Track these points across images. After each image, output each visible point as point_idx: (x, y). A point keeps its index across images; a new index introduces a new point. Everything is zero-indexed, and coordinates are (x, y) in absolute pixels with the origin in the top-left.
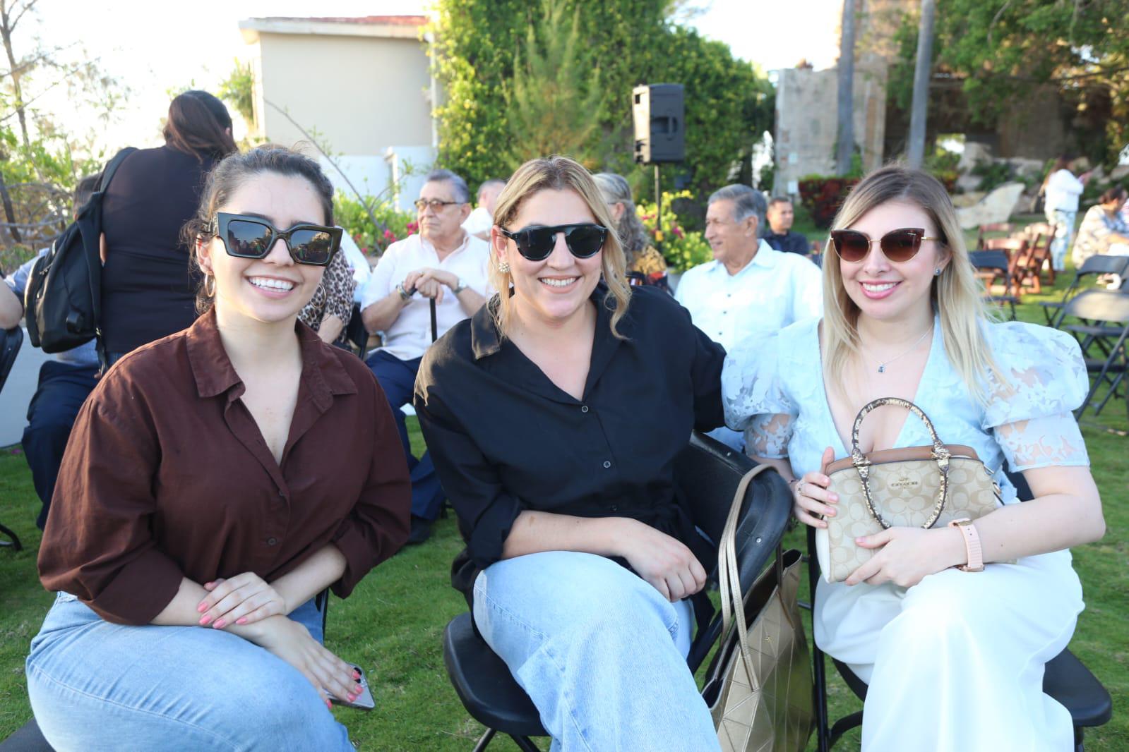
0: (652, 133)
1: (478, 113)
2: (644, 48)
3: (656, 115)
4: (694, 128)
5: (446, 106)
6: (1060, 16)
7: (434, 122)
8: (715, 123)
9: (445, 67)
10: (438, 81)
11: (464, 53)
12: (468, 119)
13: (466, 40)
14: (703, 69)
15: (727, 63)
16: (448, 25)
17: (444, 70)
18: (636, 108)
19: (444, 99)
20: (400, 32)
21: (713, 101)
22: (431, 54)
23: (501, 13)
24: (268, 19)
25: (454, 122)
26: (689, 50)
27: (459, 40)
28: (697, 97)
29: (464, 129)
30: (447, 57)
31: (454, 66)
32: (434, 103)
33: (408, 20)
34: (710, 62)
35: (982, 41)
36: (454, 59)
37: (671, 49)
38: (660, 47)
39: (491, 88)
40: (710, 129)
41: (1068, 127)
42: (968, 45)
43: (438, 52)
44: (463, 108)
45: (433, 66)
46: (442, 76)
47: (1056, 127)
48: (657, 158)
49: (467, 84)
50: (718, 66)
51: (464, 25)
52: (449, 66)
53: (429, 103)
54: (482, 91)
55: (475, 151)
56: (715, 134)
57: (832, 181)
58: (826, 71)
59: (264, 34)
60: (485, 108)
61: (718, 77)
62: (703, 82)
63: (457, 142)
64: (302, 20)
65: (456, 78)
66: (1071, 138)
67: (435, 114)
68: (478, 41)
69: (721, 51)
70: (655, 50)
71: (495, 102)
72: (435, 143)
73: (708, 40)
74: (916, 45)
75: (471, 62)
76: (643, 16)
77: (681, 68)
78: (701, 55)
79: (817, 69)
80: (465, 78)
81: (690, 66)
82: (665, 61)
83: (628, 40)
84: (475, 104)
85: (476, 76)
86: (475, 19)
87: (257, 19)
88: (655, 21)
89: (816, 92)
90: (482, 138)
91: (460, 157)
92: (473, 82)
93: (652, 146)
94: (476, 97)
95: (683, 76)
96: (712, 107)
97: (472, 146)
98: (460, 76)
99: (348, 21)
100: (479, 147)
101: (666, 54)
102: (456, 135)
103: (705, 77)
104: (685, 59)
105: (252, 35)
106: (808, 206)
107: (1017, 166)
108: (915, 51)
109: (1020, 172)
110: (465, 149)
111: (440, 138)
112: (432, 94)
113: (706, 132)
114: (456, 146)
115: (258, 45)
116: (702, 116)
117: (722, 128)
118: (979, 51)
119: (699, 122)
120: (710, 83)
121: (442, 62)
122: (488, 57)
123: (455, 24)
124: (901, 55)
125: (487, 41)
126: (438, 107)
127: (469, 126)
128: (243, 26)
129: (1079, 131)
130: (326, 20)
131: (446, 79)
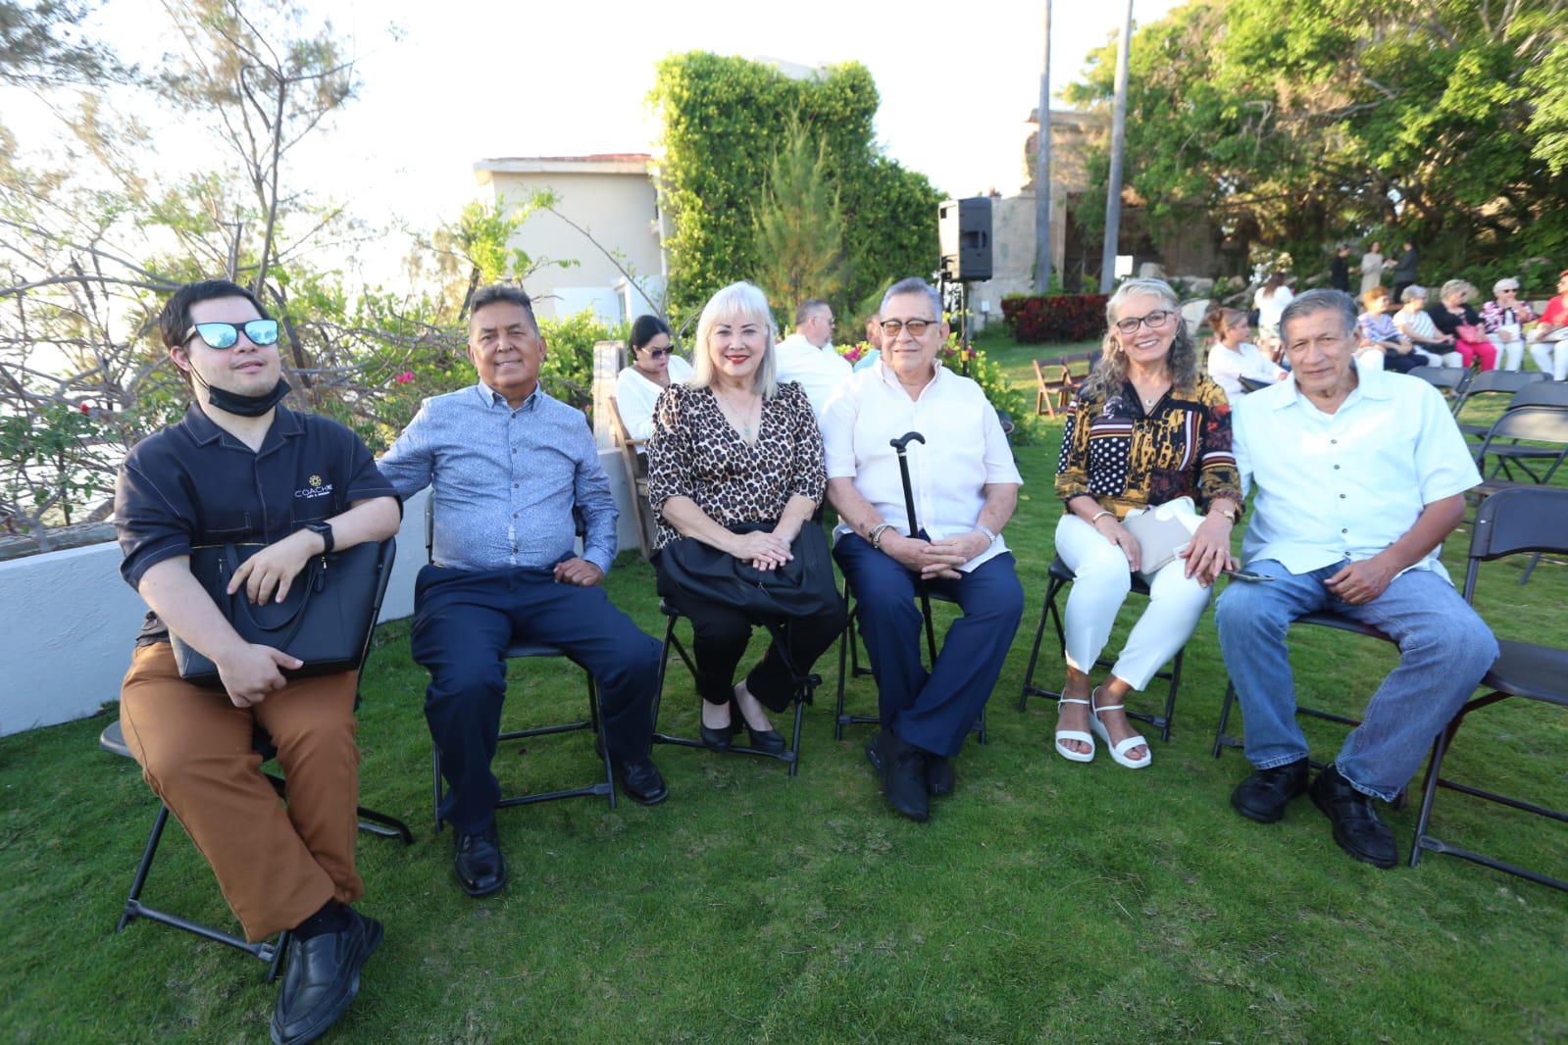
0: (962, 249)
1: (706, 242)
2: (852, 179)
3: (967, 230)
4: (898, 253)
5: (675, 237)
6: (1244, 145)
7: (663, 252)
8: (916, 248)
9: (674, 200)
10: (664, 212)
11: (691, 185)
12: (697, 249)
13: (694, 173)
14: (905, 198)
15: (927, 192)
16: (675, 158)
17: (672, 203)
18: (942, 222)
19: (673, 231)
20: (625, 168)
21: (915, 228)
22: (659, 187)
23: (723, 147)
24: (501, 160)
25: (683, 252)
26: (893, 179)
27: (686, 173)
28: (900, 224)
29: (693, 257)
30: (675, 190)
31: (682, 199)
32: (662, 235)
33: (630, 157)
34: (912, 191)
35: (1170, 168)
36: (681, 192)
37: (877, 180)
38: (866, 178)
39: (718, 218)
40: (912, 254)
41: (1218, 250)
42: (1158, 173)
43: (666, 184)
44: (691, 237)
45: (660, 198)
46: (670, 208)
47: (1208, 249)
48: (967, 274)
49: (695, 215)
50: (919, 195)
51: (689, 159)
52: (677, 198)
53: (657, 236)
54: (710, 221)
55: (704, 278)
56: (917, 258)
57: (1034, 299)
58: (1013, 198)
59: (496, 174)
60: (712, 237)
61: (919, 204)
62: (905, 209)
63: (687, 269)
64: (532, 159)
65: (684, 210)
66: (1221, 259)
67: (663, 244)
68: (703, 173)
69: (919, 180)
70: (862, 180)
71: (720, 232)
72: (664, 273)
73: (908, 171)
74: (1107, 173)
75: (698, 193)
76: (850, 149)
77: (887, 197)
78: (903, 185)
79: (1004, 197)
80: (693, 209)
81: (894, 195)
82: (872, 190)
83: (839, 171)
84: (702, 234)
85: (703, 207)
86: (700, 153)
87: (491, 160)
88: (860, 153)
89: (1004, 219)
90: (710, 265)
91: (690, 284)
92: (700, 213)
93: (962, 262)
94: (703, 227)
95: (888, 204)
96: (913, 233)
97: (702, 274)
98: (688, 207)
99: (576, 160)
100: (708, 275)
101: (872, 184)
102: (686, 264)
103: (907, 205)
104: (889, 189)
105: (485, 175)
106: (1011, 323)
107: (1191, 284)
108: (1107, 177)
109: (1193, 289)
110: (694, 277)
111: (669, 268)
112: (659, 226)
113: (908, 257)
114: (686, 274)
115: (491, 185)
116: (905, 242)
117: (923, 252)
118: (1167, 178)
119: (902, 247)
120: (911, 210)
121: (670, 195)
122: (714, 189)
123: (681, 159)
124: (1093, 182)
125: (711, 173)
126: (667, 238)
127: (698, 255)
128: (477, 167)
129: (1226, 252)
130: (556, 159)
131: (675, 211)
